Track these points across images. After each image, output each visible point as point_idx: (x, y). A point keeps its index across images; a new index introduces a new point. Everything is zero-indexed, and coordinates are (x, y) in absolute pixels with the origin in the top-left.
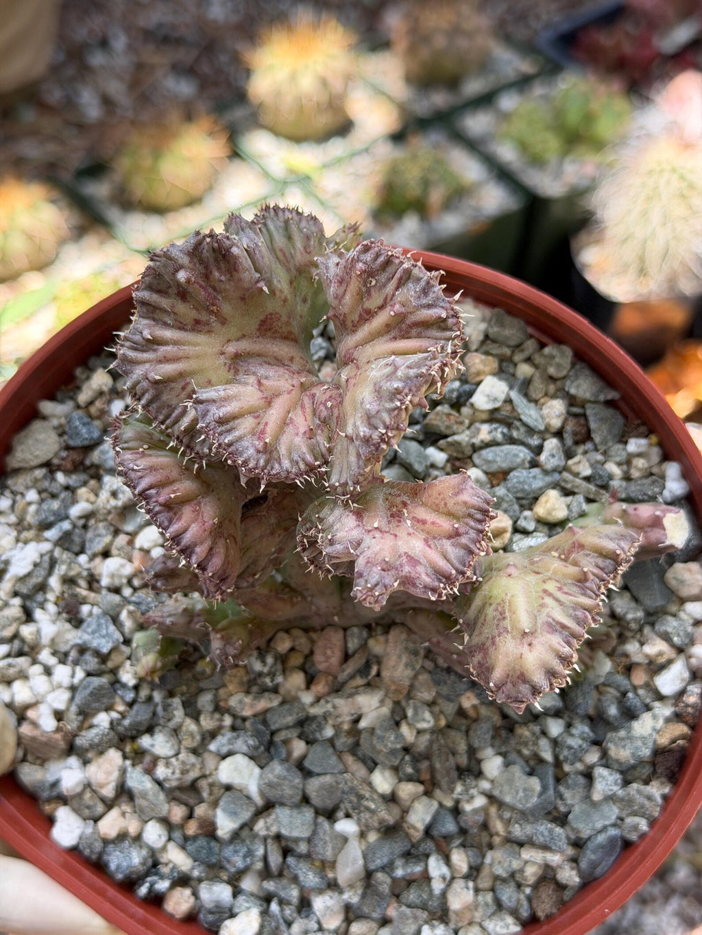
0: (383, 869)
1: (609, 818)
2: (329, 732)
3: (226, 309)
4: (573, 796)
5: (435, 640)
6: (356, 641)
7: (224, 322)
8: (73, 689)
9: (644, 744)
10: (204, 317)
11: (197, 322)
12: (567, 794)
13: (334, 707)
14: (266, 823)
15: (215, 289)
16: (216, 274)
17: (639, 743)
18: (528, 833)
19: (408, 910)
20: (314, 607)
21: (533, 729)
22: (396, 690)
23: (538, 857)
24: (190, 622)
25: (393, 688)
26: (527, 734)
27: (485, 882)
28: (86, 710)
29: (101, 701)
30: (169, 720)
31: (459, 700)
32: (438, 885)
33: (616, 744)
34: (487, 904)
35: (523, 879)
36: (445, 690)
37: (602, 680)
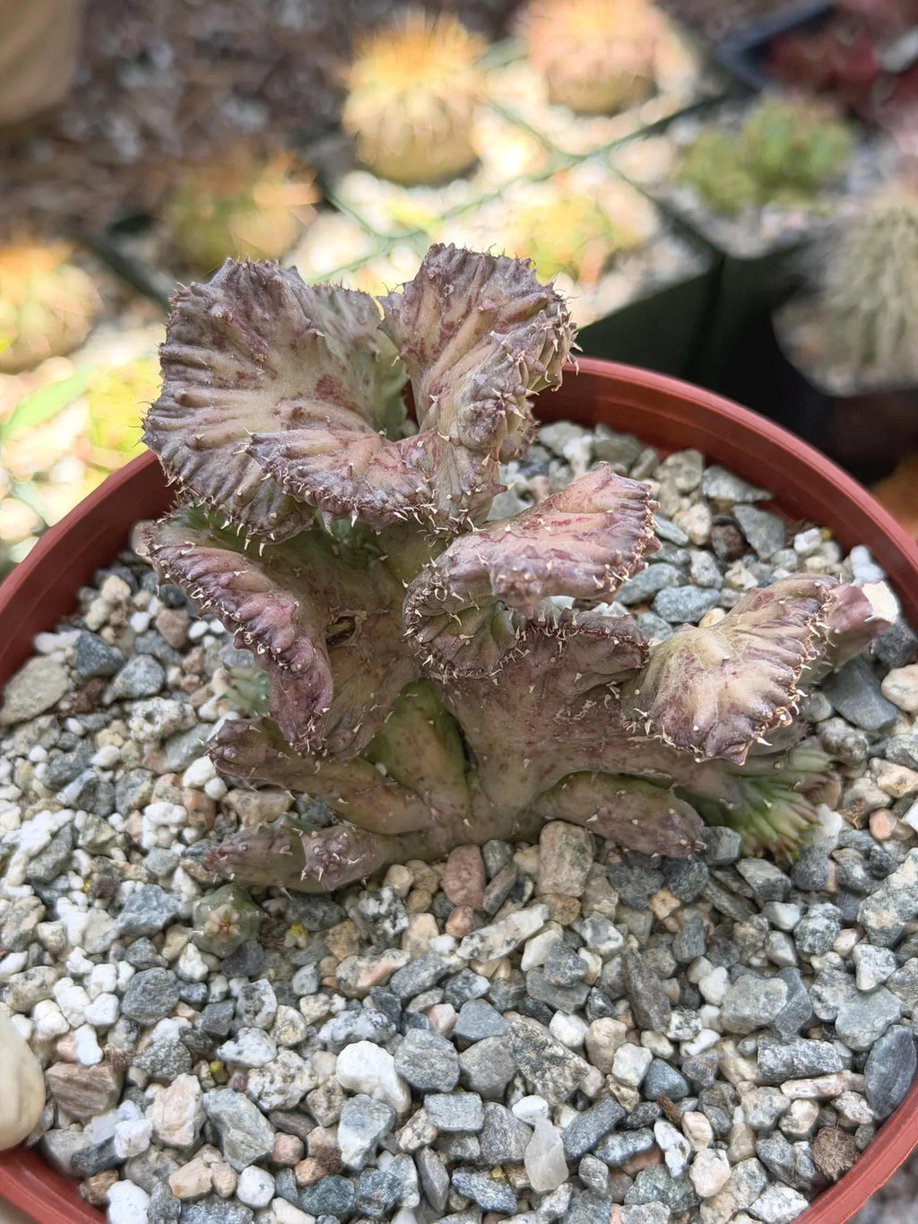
0: (591, 1151)
1: (890, 1012)
2: (481, 985)
3: (276, 358)
4: (835, 995)
5: (604, 810)
6: (498, 857)
7: (274, 375)
8: (119, 994)
9: (913, 896)
10: (248, 368)
11: (241, 376)
12: (826, 993)
13: (483, 939)
14: (414, 1130)
15: (257, 330)
16: (258, 310)
17: (905, 897)
18: (784, 1058)
19: (643, 1208)
20: (434, 811)
21: (759, 923)
22: (564, 908)
23: (807, 1088)
24: (270, 847)
25: (560, 905)
26: (752, 931)
27: (742, 1144)
28: (139, 1020)
29: (159, 1001)
30: (256, 1013)
31: (651, 907)
32: (675, 1161)
33: (875, 910)
34: (752, 1176)
35: (793, 1126)
36: (630, 892)
37: (835, 842)
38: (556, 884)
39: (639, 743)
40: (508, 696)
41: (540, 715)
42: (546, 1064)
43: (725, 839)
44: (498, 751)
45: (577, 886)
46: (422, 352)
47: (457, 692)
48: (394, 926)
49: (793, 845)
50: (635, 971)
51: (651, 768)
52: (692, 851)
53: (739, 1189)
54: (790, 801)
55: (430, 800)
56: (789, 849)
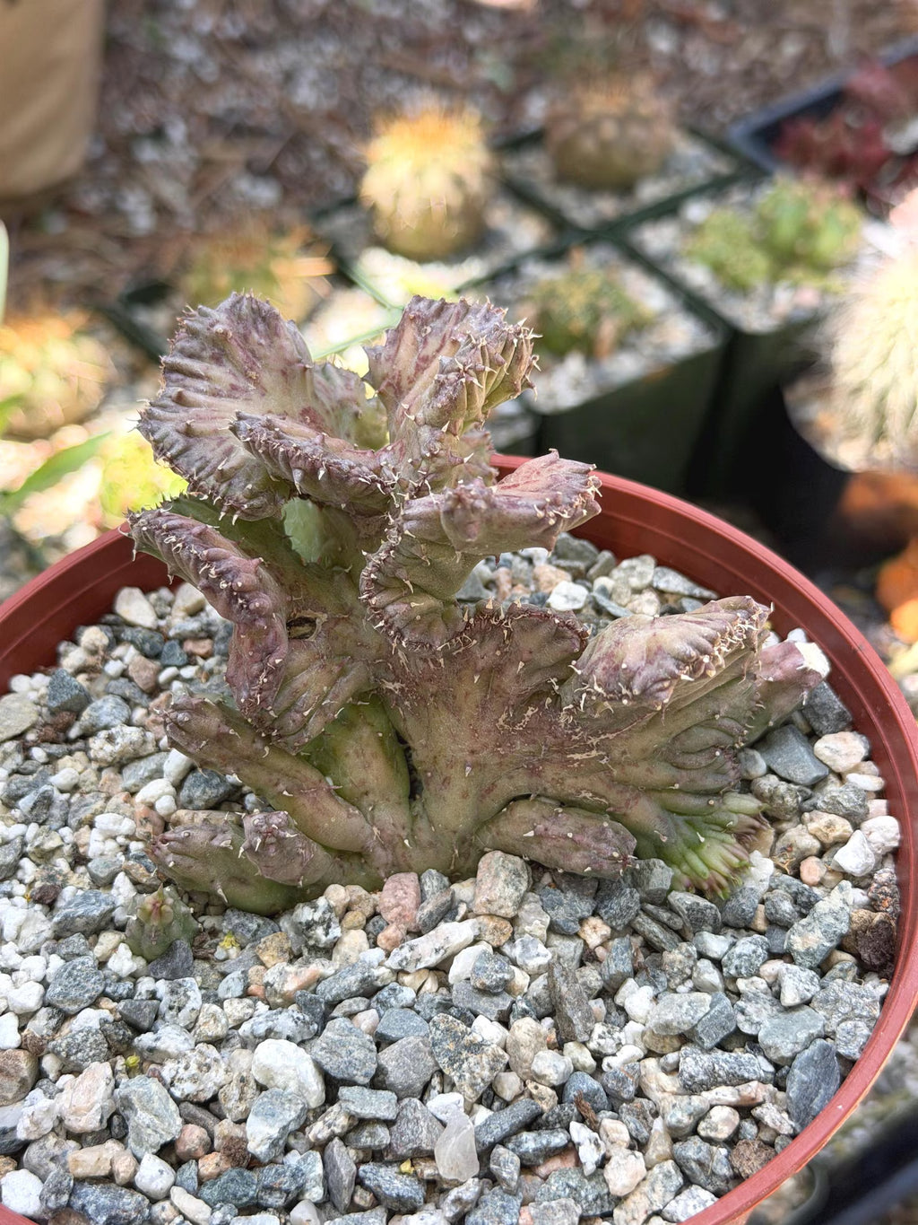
0: (503, 1142)
1: (814, 1026)
2: (408, 995)
3: (267, 379)
4: (758, 1012)
5: (540, 827)
6: (435, 883)
7: (263, 392)
8: (44, 983)
9: (837, 920)
10: (242, 383)
11: (234, 388)
12: (750, 1008)
13: (412, 949)
14: (325, 1122)
15: (253, 352)
16: (256, 336)
17: (830, 920)
18: (706, 1065)
19: (553, 1203)
20: (375, 829)
21: (687, 951)
22: (495, 928)
23: (727, 1094)
24: (212, 839)
25: (492, 924)
26: (680, 957)
27: (659, 1145)
28: (61, 1006)
29: (83, 987)
30: (180, 1009)
31: (582, 935)
32: (589, 1156)
33: (800, 935)
34: (668, 1176)
35: (712, 1130)
36: (561, 915)
37: (766, 885)
38: (489, 902)
39: (578, 760)
40: (454, 697)
41: (483, 718)
42: (465, 1054)
43: (657, 870)
44: (442, 762)
45: (510, 904)
46: (398, 383)
47: (406, 703)
48: (327, 934)
49: (724, 882)
50: (561, 979)
51: (588, 791)
52: (624, 866)
53: (653, 1190)
54: (723, 841)
55: (373, 817)
56: (720, 885)
